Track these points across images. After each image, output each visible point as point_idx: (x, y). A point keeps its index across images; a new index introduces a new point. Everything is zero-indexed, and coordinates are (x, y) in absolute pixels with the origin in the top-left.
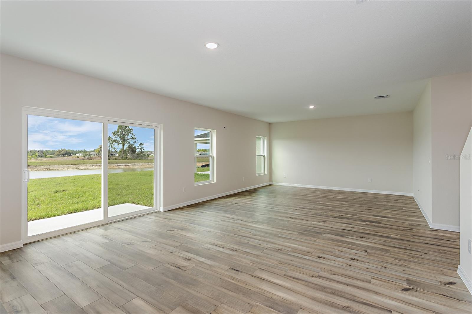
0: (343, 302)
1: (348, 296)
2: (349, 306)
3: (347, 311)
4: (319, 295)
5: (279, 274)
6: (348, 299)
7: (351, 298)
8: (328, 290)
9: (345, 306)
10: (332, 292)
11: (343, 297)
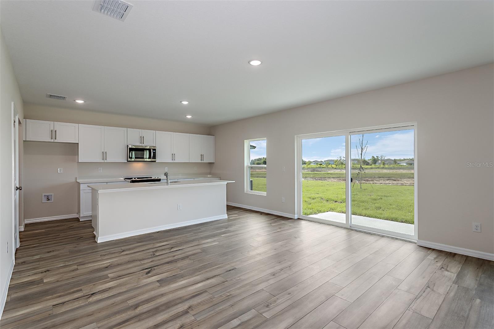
0: (142, 309)
1: (144, 316)
2: (136, 310)
3: (134, 306)
4: (164, 300)
5: (210, 289)
6: (142, 314)
7: (141, 316)
8: (163, 308)
9: (138, 307)
10: (158, 309)
11: (147, 312)
